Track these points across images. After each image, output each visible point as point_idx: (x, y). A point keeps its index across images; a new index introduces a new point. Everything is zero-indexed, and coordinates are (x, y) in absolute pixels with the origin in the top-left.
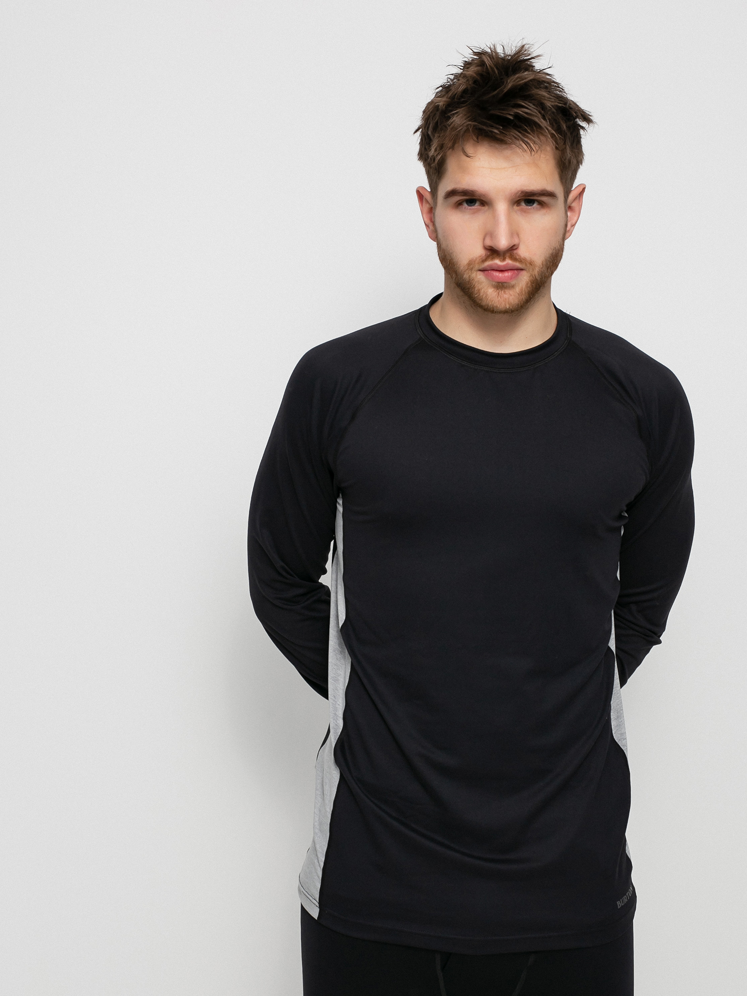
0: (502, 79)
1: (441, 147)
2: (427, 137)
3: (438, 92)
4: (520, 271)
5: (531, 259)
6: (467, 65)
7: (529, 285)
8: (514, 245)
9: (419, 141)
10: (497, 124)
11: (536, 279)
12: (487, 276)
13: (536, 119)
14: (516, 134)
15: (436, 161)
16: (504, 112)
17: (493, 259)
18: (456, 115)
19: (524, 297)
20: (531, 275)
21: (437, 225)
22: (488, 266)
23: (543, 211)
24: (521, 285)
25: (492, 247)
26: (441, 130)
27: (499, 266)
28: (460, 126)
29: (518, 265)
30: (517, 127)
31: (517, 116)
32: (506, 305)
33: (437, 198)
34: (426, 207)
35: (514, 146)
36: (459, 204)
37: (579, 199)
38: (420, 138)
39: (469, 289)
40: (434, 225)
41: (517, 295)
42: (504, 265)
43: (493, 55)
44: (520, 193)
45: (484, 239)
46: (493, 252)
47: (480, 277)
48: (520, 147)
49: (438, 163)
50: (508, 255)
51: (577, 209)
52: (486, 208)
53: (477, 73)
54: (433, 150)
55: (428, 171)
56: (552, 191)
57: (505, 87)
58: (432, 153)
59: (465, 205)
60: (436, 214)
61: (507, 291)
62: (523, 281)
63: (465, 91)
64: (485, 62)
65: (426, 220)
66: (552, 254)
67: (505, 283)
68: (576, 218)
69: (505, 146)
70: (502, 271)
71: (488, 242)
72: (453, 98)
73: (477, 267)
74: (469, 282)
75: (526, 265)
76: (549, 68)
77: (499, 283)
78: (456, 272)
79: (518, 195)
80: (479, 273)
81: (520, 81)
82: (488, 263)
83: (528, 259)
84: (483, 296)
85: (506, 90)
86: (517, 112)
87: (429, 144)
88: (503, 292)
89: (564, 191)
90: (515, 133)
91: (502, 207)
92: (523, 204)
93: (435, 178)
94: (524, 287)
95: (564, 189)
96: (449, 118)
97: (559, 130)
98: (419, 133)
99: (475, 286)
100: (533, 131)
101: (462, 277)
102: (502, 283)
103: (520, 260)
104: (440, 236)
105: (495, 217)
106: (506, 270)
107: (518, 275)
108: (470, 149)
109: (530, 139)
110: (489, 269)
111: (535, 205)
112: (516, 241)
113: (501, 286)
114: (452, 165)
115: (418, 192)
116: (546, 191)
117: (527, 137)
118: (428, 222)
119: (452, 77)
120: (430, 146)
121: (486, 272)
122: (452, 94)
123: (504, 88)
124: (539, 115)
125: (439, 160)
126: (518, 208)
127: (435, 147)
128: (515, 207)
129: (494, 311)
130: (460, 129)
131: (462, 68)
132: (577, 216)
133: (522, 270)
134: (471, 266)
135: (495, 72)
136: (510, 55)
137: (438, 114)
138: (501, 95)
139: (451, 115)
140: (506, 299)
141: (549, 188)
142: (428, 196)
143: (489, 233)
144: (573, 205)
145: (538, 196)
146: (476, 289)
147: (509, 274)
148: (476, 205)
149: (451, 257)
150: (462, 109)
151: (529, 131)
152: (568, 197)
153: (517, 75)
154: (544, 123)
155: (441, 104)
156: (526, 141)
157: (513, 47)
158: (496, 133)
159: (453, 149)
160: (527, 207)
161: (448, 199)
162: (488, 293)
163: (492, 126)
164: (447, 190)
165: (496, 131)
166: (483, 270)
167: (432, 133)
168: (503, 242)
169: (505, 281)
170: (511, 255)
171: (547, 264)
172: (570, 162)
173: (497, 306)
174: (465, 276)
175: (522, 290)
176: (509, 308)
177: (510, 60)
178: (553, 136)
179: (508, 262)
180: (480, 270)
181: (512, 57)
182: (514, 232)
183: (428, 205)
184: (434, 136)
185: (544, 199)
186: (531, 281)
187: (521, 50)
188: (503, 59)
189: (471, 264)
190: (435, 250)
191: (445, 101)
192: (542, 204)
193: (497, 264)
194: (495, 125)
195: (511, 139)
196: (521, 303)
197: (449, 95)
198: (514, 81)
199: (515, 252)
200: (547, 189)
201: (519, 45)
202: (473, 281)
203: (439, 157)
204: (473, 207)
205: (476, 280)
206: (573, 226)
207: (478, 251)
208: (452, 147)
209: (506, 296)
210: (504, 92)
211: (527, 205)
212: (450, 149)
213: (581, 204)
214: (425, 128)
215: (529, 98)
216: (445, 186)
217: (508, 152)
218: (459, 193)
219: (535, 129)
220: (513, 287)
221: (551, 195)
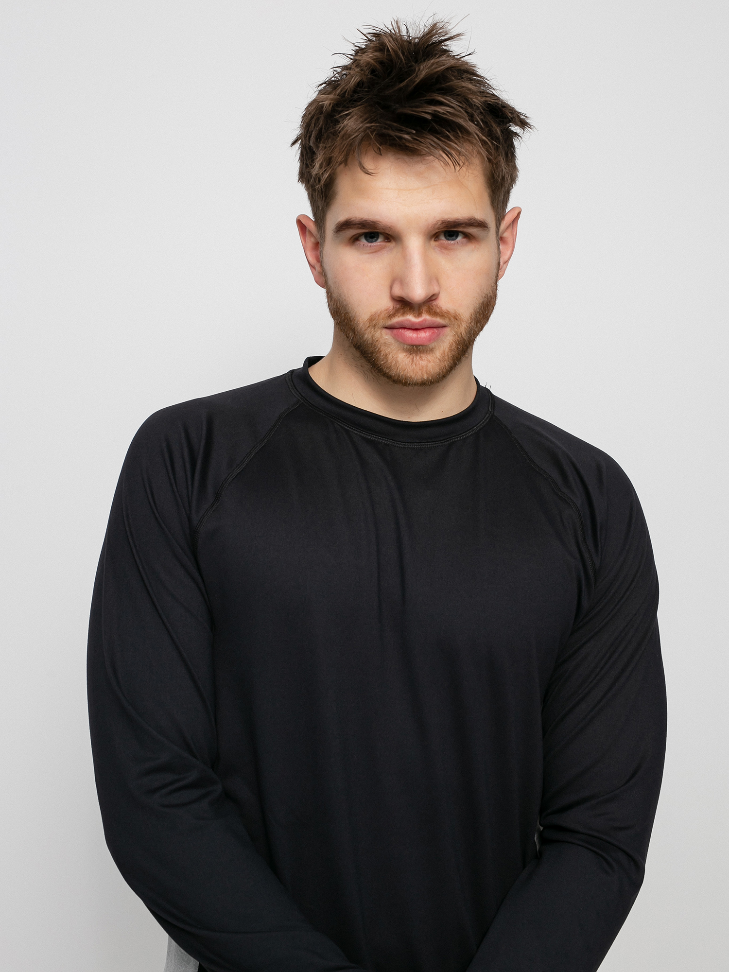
0: (411, 66)
1: (329, 161)
2: (308, 151)
3: (321, 90)
4: (440, 329)
5: (456, 312)
6: (360, 51)
7: (453, 347)
8: (433, 295)
9: (298, 156)
10: (407, 127)
11: (464, 339)
12: (396, 338)
13: (461, 121)
14: (434, 141)
15: (322, 182)
16: (418, 109)
17: (403, 314)
18: (348, 117)
19: (447, 364)
20: (457, 332)
21: (327, 267)
22: (397, 323)
23: (471, 246)
24: (442, 348)
25: (403, 298)
26: (328, 138)
27: (413, 323)
28: (355, 132)
29: (439, 320)
30: (434, 132)
31: (435, 115)
32: (423, 375)
33: (324, 231)
34: (310, 241)
35: (431, 158)
36: (355, 240)
37: (513, 226)
38: (299, 152)
39: (372, 353)
40: (322, 266)
41: (438, 361)
42: (420, 322)
43: (396, 37)
44: (439, 224)
45: (391, 287)
46: (404, 304)
47: (385, 337)
48: (439, 158)
49: (324, 184)
50: (425, 308)
51: (510, 240)
52: (392, 245)
53: (377, 60)
54: (317, 165)
55: (312, 195)
56: (482, 220)
57: (417, 76)
58: (316, 170)
59: (363, 241)
60: (324, 252)
61: (424, 356)
62: (446, 342)
63: (359, 84)
64: (386, 44)
65: (310, 259)
66: (483, 304)
67: (422, 346)
68: (509, 253)
69: (416, 159)
70: (416, 330)
71: (398, 291)
72: (342, 95)
73: (381, 323)
74: (372, 343)
75: (450, 319)
76: (469, 55)
77: (413, 346)
78: (354, 331)
79: (437, 226)
80: (385, 331)
81: (436, 68)
82: (397, 320)
83: (452, 311)
84: (391, 362)
85: (418, 80)
86: (435, 111)
87: (312, 158)
88: (418, 358)
89: (496, 219)
90: (431, 139)
91: (415, 243)
92: (442, 237)
93: (320, 203)
94: (447, 350)
95: (496, 216)
96: (337, 122)
97: (491, 134)
98: (298, 145)
99: (381, 349)
100: (457, 137)
101: (363, 337)
102: (417, 346)
103: (442, 315)
104: (330, 282)
105: (405, 257)
106: (423, 329)
107: (439, 335)
108: (369, 164)
109: (454, 149)
110: (398, 326)
111: (460, 238)
112: (436, 290)
113: (415, 349)
114: (345, 185)
115: (299, 222)
116: (475, 219)
117: (450, 146)
118: (313, 261)
119: (339, 70)
120: (313, 161)
121: (395, 331)
122: (341, 91)
123: (414, 78)
124: (466, 114)
125: (326, 180)
126: (437, 243)
127: (319, 163)
128: (433, 243)
129: (406, 382)
130: (354, 136)
131: (352, 57)
132: (511, 249)
133: (444, 326)
134: (374, 322)
135: (399, 58)
136: (417, 38)
137: (322, 118)
138: (411, 88)
139: (341, 117)
140: (423, 367)
141: (479, 215)
142: (312, 227)
143: (397, 279)
144: (505, 235)
145: (464, 227)
146: (382, 353)
147: (427, 334)
148: (379, 240)
149: (345, 310)
150: (357, 108)
151: (452, 138)
152: (500, 224)
153: (432, 61)
154: (471, 127)
155: (326, 103)
156: (448, 152)
157: (421, 27)
158: (405, 139)
159: (346, 164)
160: (450, 242)
161: (341, 233)
162: (399, 359)
163: (401, 131)
164: (337, 223)
165: (406, 136)
166: (391, 328)
167: (314, 143)
168: (418, 292)
169: (421, 343)
170: (429, 307)
171: (476, 317)
172: (503, 178)
173: (411, 377)
174: (366, 336)
175: (443, 355)
176: (428, 378)
177: (418, 43)
178: (484, 143)
179: (426, 317)
180: (386, 328)
181: (421, 39)
182: (433, 278)
183: (313, 240)
184: (318, 147)
185: (472, 230)
186: (456, 342)
187: (433, 30)
188: (409, 42)
189: (373, 321)
190: (325, 300)
191: (332, 99)
192: (468, 237)
193: (410, 321)
194: (404, 128)
195: (427, 147)
196: (443, 372)
197: (338, 92)
198: (429, 68)
199: (434, 303)
200: (476, 217)
201: (429, 23)
202: (377, 343)
203: (326, 176)
204: (374, 244)
205: (382, 341)
206: (506, 262)
207: (385, 303)
208: (345, 162)
209: (423, 363)
210: (416, 83)
211: (448, 240)
212: (341, 164)
213: (515, 233)
214: (305, 138)
215: (449, 91)
216: (337, 215)
217: (420, 167)
218: (355, 224)
219: (460, 135)
220: (432, 350)
221: (482, 225)
